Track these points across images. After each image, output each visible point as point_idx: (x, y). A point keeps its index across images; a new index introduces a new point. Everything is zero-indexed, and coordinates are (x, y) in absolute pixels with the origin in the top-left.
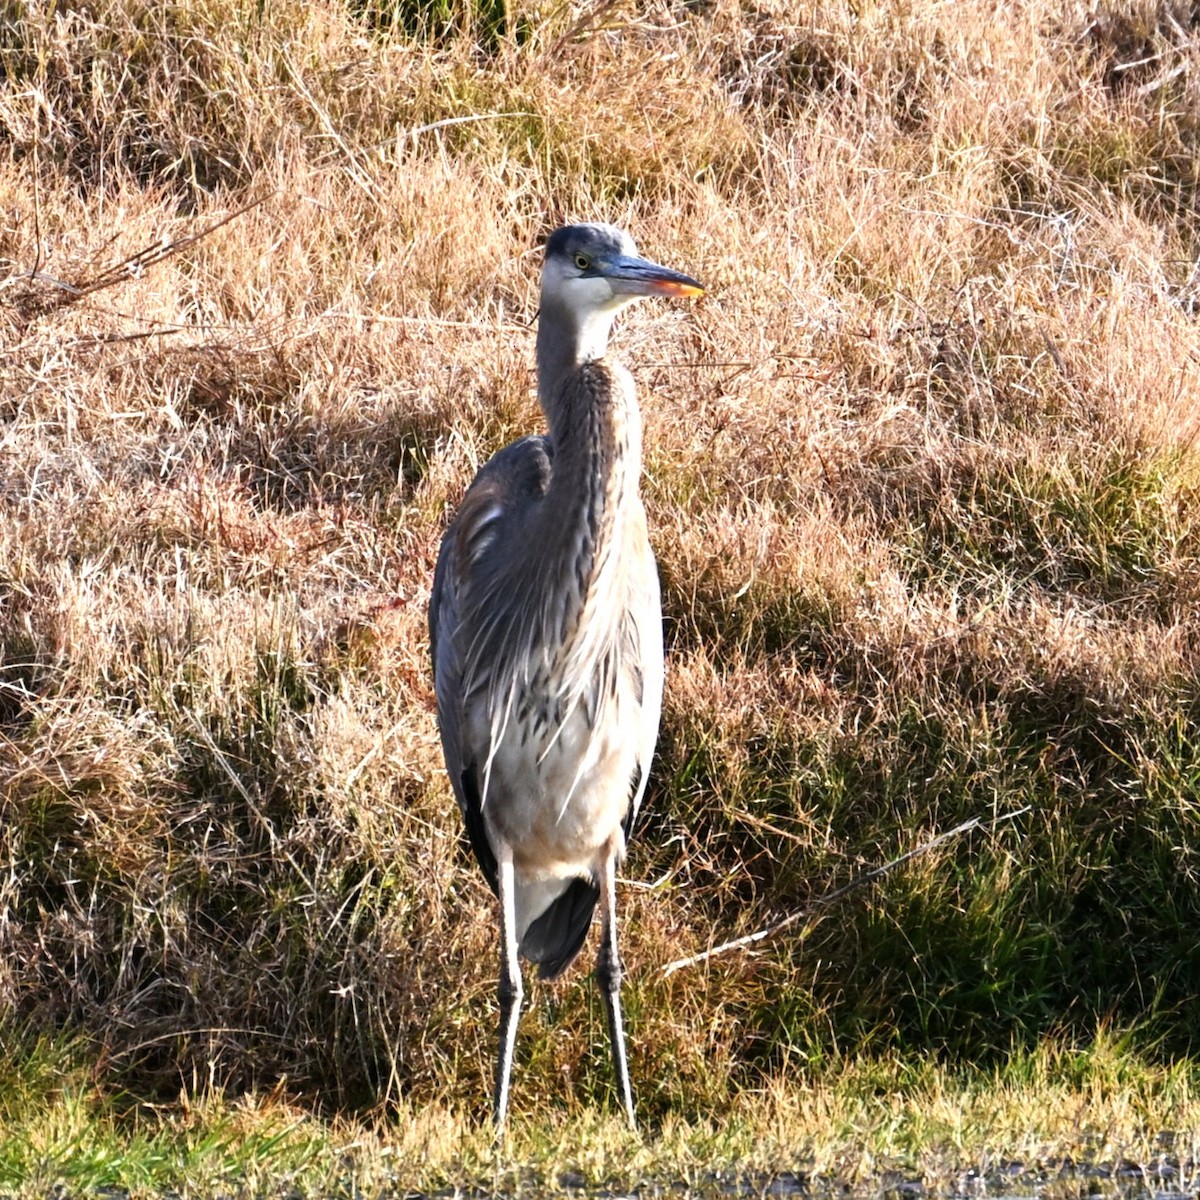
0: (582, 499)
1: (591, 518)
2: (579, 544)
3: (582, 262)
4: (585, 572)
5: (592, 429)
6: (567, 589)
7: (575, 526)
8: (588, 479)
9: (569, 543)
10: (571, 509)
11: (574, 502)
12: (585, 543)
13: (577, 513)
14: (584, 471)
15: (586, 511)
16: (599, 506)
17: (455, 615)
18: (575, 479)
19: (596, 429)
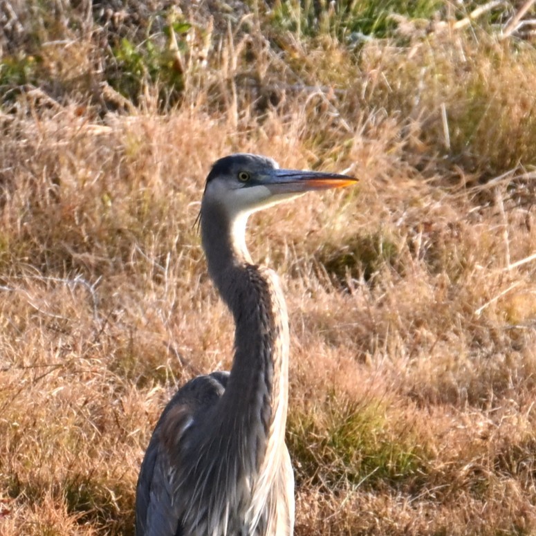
0: (259, 368)
1: (267, 381)
2: (261, 400)
3: (244, 176)
4: (266, 419)
5: (261, 317)
6: (256, 433)
7: (256, 388)
8: (262, 354)
9: (253, 401)
10: (252, 375)
11: (253, 371)
12: (265, 398)
13: (257, 378)
14: (258, 347)
15: (263, 376)
16: (271, 370)
17: (169, 495)
18: (253, 354)
19: (265, 317)
